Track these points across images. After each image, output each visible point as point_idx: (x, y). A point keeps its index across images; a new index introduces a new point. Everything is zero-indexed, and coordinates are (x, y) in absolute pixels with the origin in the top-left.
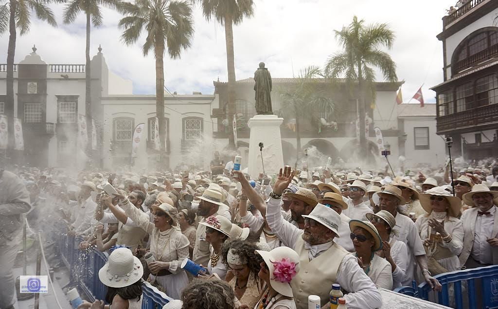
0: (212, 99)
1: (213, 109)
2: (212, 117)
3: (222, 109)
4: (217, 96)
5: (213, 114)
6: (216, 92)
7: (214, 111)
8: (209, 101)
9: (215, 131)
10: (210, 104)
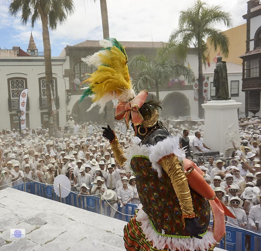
0: (64, 60)
1: (65, 70)
2: (64, 76)
3: (72, 69)
4: (68, 58)
5: (65, 74)
6: (67, 54)
7: (66, 71)
8: (61, 63)
9: (67, 89)
10: (62, 65)
